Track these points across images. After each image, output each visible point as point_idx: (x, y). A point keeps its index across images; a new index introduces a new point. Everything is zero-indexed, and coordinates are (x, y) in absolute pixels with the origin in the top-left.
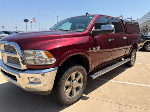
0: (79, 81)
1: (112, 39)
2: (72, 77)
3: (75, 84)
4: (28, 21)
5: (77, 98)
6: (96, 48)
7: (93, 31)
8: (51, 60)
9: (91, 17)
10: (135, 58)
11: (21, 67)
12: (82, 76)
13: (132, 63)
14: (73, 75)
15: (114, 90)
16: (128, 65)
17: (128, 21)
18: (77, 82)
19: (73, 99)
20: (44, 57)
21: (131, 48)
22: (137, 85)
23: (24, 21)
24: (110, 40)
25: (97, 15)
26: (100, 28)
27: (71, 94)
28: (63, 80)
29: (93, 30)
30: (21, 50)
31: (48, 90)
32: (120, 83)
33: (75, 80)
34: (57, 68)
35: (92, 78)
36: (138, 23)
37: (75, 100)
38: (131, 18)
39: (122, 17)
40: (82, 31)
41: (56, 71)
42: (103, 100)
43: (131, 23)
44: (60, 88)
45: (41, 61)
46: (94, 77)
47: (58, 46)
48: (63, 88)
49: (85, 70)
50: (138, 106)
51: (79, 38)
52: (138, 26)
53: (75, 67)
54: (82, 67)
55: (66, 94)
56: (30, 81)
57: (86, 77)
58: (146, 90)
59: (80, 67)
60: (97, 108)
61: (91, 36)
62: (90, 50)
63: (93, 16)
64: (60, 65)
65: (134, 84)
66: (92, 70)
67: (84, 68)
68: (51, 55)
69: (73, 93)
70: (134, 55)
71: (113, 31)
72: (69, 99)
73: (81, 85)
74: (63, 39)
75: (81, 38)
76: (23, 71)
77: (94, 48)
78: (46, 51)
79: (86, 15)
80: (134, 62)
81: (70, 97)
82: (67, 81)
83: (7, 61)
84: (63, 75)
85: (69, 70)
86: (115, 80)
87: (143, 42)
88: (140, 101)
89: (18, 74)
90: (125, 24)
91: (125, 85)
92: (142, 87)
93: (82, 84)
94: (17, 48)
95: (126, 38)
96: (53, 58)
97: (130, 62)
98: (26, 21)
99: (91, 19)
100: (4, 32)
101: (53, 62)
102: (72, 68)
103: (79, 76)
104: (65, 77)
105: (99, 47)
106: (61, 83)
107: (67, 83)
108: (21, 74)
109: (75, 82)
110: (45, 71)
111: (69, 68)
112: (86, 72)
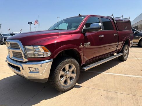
0: (73, 72)
1: (103, 36)
2: (65, 68)
3: (69, 74)
4: (32, 23)
5: (71, 86)
6: (87, 43)
7: (83, 30)
8: (47, 54)
9: (83, 18)
10: (128, 53)
11: (23, 60)
12: (75, 68)
13: (125, 57)
14: (67, 66)
15: (104, 80)
16: (121, 59)
17: (120, 19)
18: (71, 73)
19: (67, 87)
20: (42, 51)
21: (123, 44)
22: (126, 76)
23: (28, 23)
24: (100, 36)
25: (87, 15)
26: (89, 27)
27: (65, 82)
28: (58, 70)
29: (84, 28)
30: (23, 46)
31: (45, 78)
32: (111, 75)
33: (68, 71)
34: (52, 60)
35: (84, 70)
36: (130, 21)
37: (69, 87)
38: (122, 17)
39: (113, 16)
40: (74, 30)
41: (52, 62)
42: (94, 88)
43: (123, 21)
44: (55, 77)
45: (39, 55)
46: (86, 69)
47: (55, 42)
48: (58, 76)
49: (77, 62)
50: (123, 92)
51: (71, 35)
52: (130, 23)
53: (68, 59)
54: (75, 60)
55: (61, 82)
56: (30, 71)
57: (79, 68)
58: (134, 80)
59: (72, 59)
60: (88, 94)
61: (82, 33)
62: (81, 45)
63: (84, 16)
64: (55, 57)
65: (123, 75)
66: (84, 63)
67: (76, 61)
68: (47, 49)
69: (67, 82)
70: (127, 50)
71: (100, 28)
72: (64, 86)
73: (74, 75)
74: (60, 36)
75: (73, 35)
76: (25, 63)
77: (85, 44)
78: (43, 46)
79: (79, 16)
80: (127, 57)
81: (64, 85)
82: (61, 71)
83: (12, 56)
84: (58, 66)
85: (63, 62)
86: (107, 72)
87: (138, 38)
88: (126, 89)
89: (21, 65)
90: (115, 22)
91: (115, 76)
92: (131, 77)
93: (76, 74)
94: (20, 45)
95: (117, 35)
96: (48, 52)
97: (122, 56)
98: (30, 23)
99: (83, 19)
100: (10, 34)
101: (49, 55)
102: (65, 60)
103: (72, 68)
104: (59, 68)
105: (89, 43)
106: (56, 72)
107: (62, 73)
108: (24, 65)
109: (68, 72)
110: (42, 62)
111: (63, 61)
112: (78, 64)
